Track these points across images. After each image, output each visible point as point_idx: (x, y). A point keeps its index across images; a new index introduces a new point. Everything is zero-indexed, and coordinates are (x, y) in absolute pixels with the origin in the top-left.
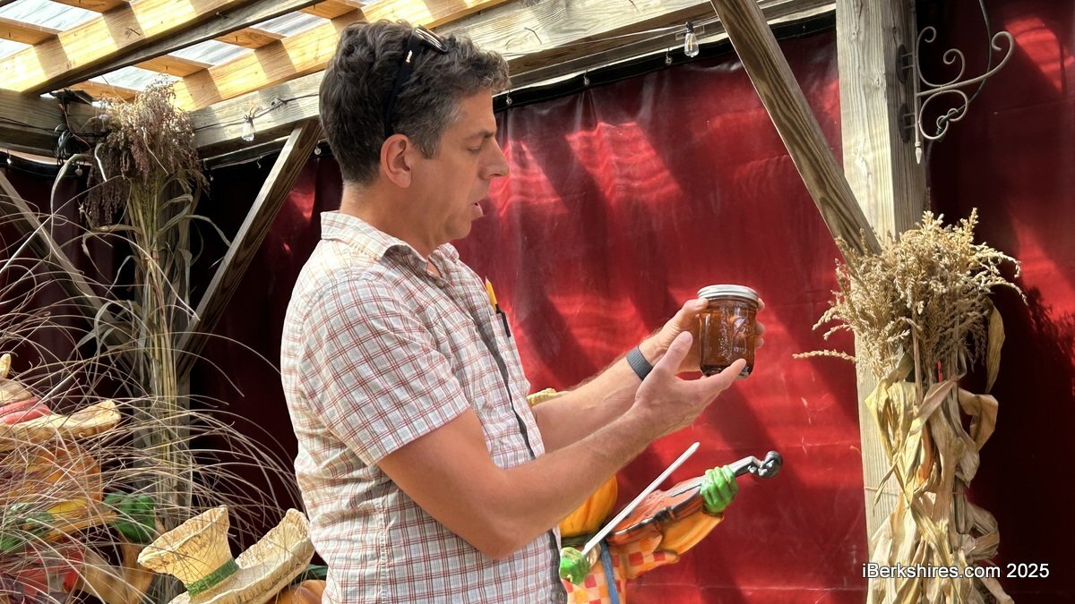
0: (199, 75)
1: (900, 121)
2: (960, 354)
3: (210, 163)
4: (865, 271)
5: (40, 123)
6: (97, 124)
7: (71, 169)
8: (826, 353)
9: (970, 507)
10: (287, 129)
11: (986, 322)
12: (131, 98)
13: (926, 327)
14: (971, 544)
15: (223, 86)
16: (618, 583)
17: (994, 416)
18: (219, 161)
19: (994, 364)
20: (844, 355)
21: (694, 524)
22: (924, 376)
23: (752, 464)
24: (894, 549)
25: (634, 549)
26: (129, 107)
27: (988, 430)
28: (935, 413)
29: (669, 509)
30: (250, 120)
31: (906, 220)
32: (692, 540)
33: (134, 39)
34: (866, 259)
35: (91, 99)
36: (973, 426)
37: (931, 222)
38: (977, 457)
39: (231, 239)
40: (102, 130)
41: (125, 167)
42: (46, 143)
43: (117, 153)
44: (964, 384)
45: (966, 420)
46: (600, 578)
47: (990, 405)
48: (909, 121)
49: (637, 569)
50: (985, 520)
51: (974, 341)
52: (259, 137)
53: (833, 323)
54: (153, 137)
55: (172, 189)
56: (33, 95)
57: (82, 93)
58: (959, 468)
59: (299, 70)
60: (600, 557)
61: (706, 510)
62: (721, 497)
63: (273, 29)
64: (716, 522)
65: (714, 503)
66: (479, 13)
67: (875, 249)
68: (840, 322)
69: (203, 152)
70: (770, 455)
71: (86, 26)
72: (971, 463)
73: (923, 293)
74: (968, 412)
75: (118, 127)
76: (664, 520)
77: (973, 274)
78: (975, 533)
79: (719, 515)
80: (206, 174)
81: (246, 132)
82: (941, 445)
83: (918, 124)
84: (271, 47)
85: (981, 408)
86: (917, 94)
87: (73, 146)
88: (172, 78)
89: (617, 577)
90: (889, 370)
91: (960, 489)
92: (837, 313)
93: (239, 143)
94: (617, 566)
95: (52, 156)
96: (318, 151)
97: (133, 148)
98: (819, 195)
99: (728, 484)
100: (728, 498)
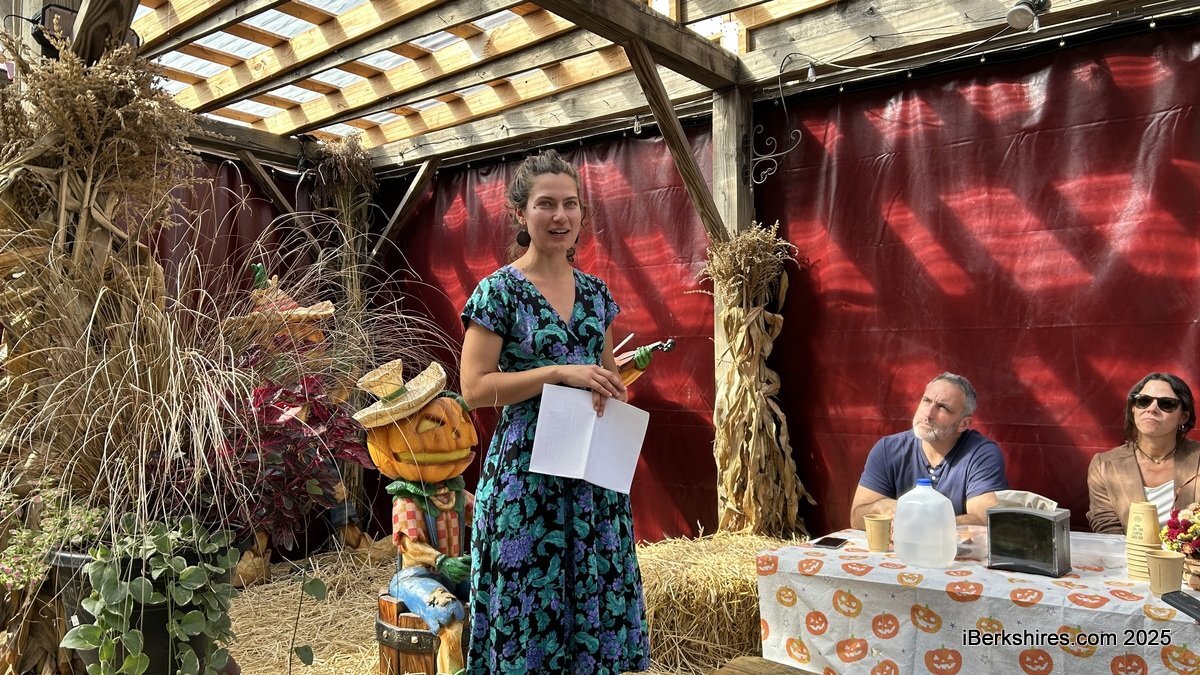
0: (374, 128)
1: (742, 174)
2: (766, 294)
3: (379, 176)
4: (722, 250)
5: (290, 152)
6: (320, 153)
7: (306, 176)
8: (700, 291)
9: (767, 369)
10: (422, 160)
11: (779, 277)
12: (338, 139)
13: (750, 280)
14: (765, 387)
15: (389, 135)
17: (781, 325)
18: (384, 175)
19: (782, 298)
20: (709, 292)
21: (630, 374)
22: (748, 304)
23: (660, 345)
24: (729, 389)
26: (337, 145)
27: (777, 332)
28: (752, 323)
30: (401, 154)
31: (743, 226)
33: (342, 109)
34: (722, 244)
35: (316, 140)
36: (770, 330)
37: (756, 227)
38: (771, 345)
39: (391, 216)
40: (323, 156)
41: (335, 177)
42: (292, 163)
43: (330, 169)
44: (766, 308)
45: (767, 326)
47: (779, 319)
48: (747, 173)
50: (774, 376)
51: (774, 287)
52: (406, 164)
53: (704, 276)
54: (349, 161)
55: (359, 190)
56: (286, 136)
57: (312, 136)
58: (762, 350)
59: (430, 128)
61: (636, 368)
62: (644, 361)
63: (414, 106)
64: (642, 373)
65: (641, 365)
67: (727, 239)
68: (708, 276)
69: (376, 170)
70: (669, 341)
71: (316, 101)
72: (768, 348)
73: (750, 263)
74: (768, 322)
75: (331, 155)
77: (775, 253)
78: (768, 382)
79: (642, 370)
80: (377, 182)
81: (399, 161)
82: (754, 339)
83: (752, 175)
84: (414, 116)
85: (775, 320)
86: (752, 160)
87: (307, 165)
88: (360, 130)
90: (730, 302)
91: (762, 360)
93: (395, 166)
95: (296, 169)
96: (437, 173)
97: (339, 167)
98: (700, 210)
99: (647, 354)
100: (648, 362)
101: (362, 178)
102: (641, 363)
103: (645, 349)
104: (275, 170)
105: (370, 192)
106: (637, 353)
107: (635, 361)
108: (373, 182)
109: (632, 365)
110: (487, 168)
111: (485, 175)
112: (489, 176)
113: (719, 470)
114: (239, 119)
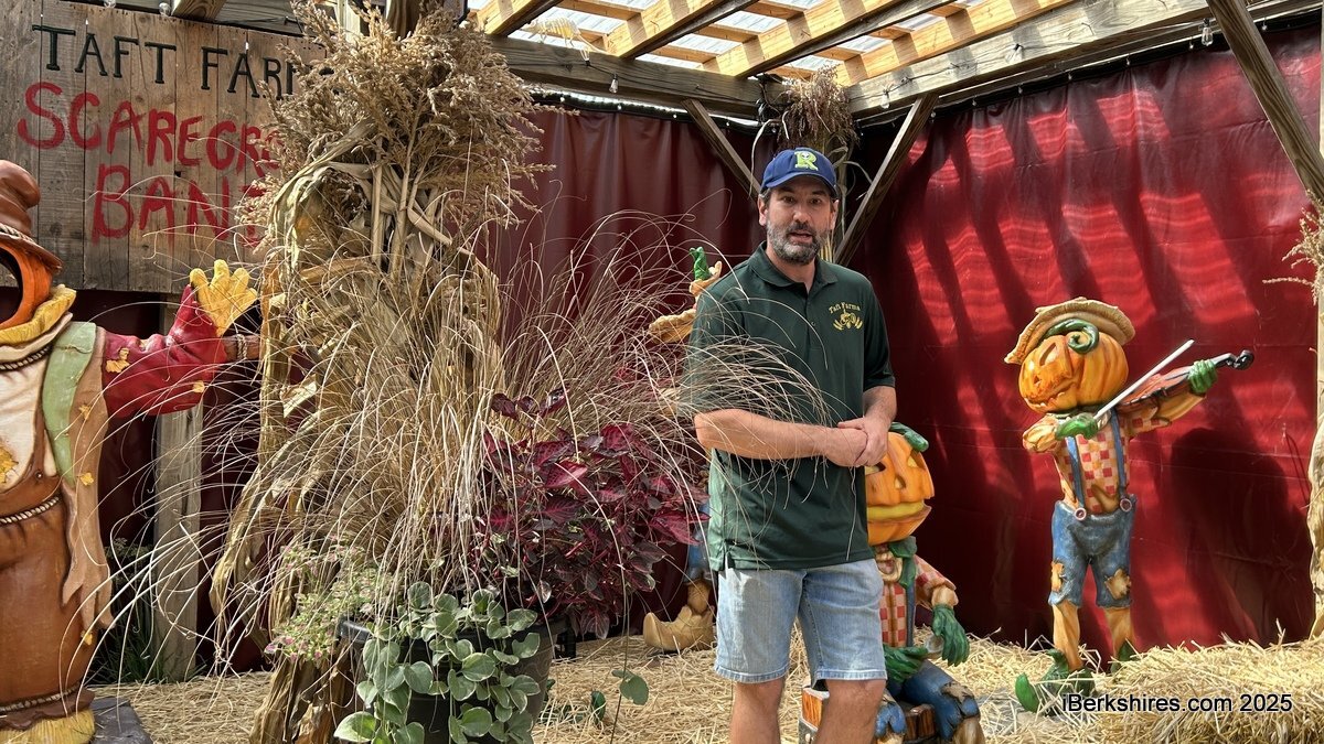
0: (854, 59)
3: (862, 123)
5: (749, 97)
6: (785, 97)
7: (768, 128)
8: (1290, 279)
10: (913, 99)
12: (808, 77)
15: (869, 68)
16: (1123, 439)
18: (866, 122)
20: (1304, 281)
21: (1183, 400)
23: (1229, 359)
25: (1137, 416)
26: (807, 84)
29: (1163, 389)
30: (887, 93)
32: (1180, 412)
33: (806, 38)
35: (782, 80)
39: (873, 178)
40: (788, 101)
41: (801, 127)
42: (750, 112)
43: (797, 118)
46: (1109, 434)
49: (1139, 430)
52: (892, 105)
53: (1299, 256)
54: (822, 106)
55: (835, 143)
56: (743, 78)
57: (774, 75)
59: (920, 55)
60: (1110, 420)
61: (1192, 392)
62: (1204, 383)
63: (905, 26)
65: (1198, 386)
66: (1051, 11)
68: (1303, 256)
69: (856, 115)
70: (1243, 353)
71: (776, 29)
75: (798, 99)
76: (1159, 398)
79: (1202, 395)
80: (858, 131)
81: (883, 102)
84: (903, 38)
87: (769, 113)
88: (835, 62)
89: (1122, 435)
92: (1302, 249)
93: (878, 109)
94: (1123, 427)
95: (755, 120)
96: (933, 115)
97: (808, 114)
98: (1295, 157)
99: (1209, 372)
100: (1209, 384)
101: (837, 127)
102: (1199, 385)
103: (1205, 365)
104: (731, 122)
105: (848, 146)
106: (1194, 370)
107: (1189, 381)
108: (852, 132)
109: (1185, 387)
110: (998, 105)
111: (995, 115)
112: (1001, 116)
113: (1316, 549)
114: (687, 59)
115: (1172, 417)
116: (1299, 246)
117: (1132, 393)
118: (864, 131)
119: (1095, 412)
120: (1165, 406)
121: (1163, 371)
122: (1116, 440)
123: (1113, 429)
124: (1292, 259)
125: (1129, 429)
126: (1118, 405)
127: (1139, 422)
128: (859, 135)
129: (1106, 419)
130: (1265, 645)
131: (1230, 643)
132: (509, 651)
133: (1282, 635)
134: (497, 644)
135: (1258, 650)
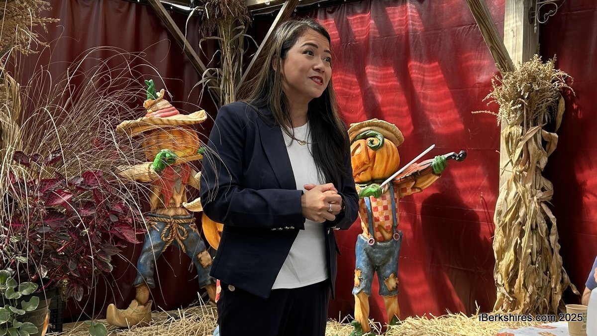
1: (529, 15)
2: (545, 115)
3: (253, 13)
4: (506, 78)
7: (195, 11)
8: (486, 112)
9: (543, 178)
10: (284, 0)
11: (558, 102)
13: (530, 103)
14: (540, 194)
16: (396, 199)
17: (556, 142)
18: (257, 12)
19: (559, 120)
20: (493, 113)
21: (429, 178)
22: (528, 124)
24: (508, 194)
25: (403, 186)
27: (553, 148)
28: (530, 139)
29: (418, 171)
31: (526, 57)
32: (427, 184)
34: (507, 73)
36: (547, 146)
37: (536, 58)
38: (547, 159)
39: (259, 45)
41: (217, 13)
43: (214, 6)
44: (545, 128)
45: (544, 143)
46: (388, 196)
47: (555, 137)
48: (533, 14)
49: (404, 194)
50: (549, 185)
51: (552, 110)
53: (491, 99)
54: (230, 1)
55: (237, 23)
58: (538, 162)
60: (389, 188)
61: (434, 173)
62: (439, 168)
64: (438, 177)
67: (511, 69)
68: (493, 99)
69: (250, 8)
72: (544, 162)
73: (530, 89)
74: (546, 140)
76: (416, 176)
77: (553, 81)
78: (543, 190)
79: (439, 175)
80: (251, 17)
81: (267, 1)
82: (531, 153)
83: (537, 16)
85: (551, 138)
86: (537, 3)
87: (197, 3)
89: (396, 197)
90: (512, 120)
91: (538, 171)
92: (492, 95)
93: (264, 5)
94: (396, 192)
95: (188, 6)
96: (295, 11)
97: (221, 5)
98: (490, 45)
99: (443, 162)
101: (238, 14)
102: (437, 169)
103: (440, 158)
104: (173, 7)
105: (245, 25)
106: (434, 161)
107: (432, 167)
108: (248, 17)
109: (430, 170)
110: (332, 7)
111: (331, 13)
112: (334, 14)
113: (497, 261)
115: (423, 187)
116: (491, 94)
117: (401, 173)
118: (255, 17)
119: (381, 183)
120: (419, 181)
121: (419, 161)
122: (392, 199)
123: (390, 192)
124: (487, 101)
125: (399, 194)
126: (393, 180)
127: (404, 190)
128: (252, 19)
129: (387, 187)
130: (469, 316)
131: (450, 314)
132: (19, 307)
133: (478, 310)
134: (11, 302)
135: (465, 318)
